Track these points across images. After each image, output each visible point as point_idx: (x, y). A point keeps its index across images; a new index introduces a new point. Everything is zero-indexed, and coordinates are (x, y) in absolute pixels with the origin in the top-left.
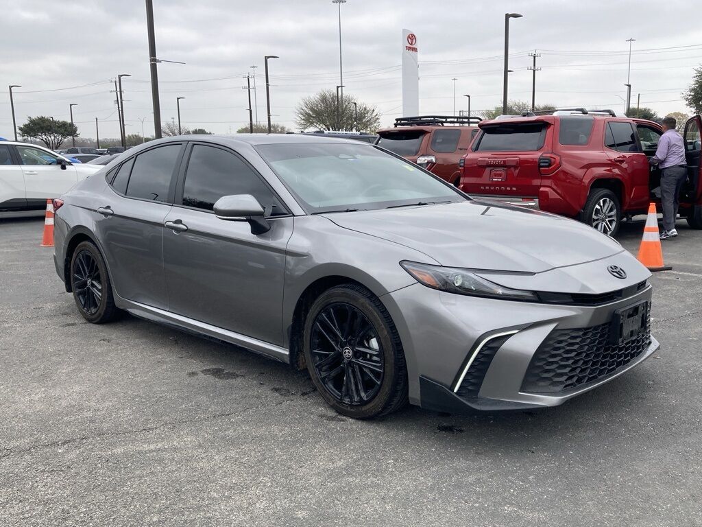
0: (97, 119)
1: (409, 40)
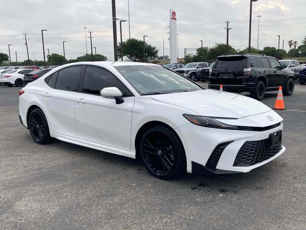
0: (16, 52)
1: (173, 14)
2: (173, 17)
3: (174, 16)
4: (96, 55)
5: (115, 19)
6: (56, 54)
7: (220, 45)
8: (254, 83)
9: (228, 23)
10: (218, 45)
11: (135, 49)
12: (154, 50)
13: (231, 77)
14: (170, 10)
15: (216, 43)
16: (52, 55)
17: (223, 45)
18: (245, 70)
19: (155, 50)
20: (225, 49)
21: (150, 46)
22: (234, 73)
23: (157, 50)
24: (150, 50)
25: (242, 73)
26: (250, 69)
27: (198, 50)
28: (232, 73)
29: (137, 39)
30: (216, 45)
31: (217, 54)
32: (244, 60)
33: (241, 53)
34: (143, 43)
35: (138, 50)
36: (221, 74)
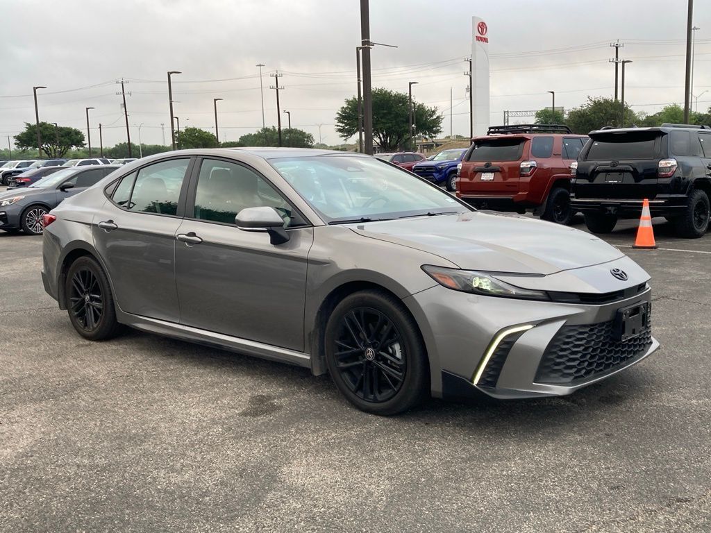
1: (480, 29)
2: (479, 35)
3: (482, 34)
4: (290, 131)
5: (368, 43)
6: (195, 129)
7: (599, 101)
8: (684, 196)
9: (617, 48)
10: (595, 102)
11: (383, 114)
12: (431, 116)
13: (625, 182)
14: (473, 17)
15: (589, 98)
16: (187, 130)
17: (606, 101)
18: (662, 163)
19: (435, 117)
20: (612, 111)
21: (421, 108)
22: (635, 173)
23: (438, 117)
24: (422, 115)
25: (654, 172)
26: (673, 162)
27: (538, 115)
28: (629, 171)
29: (389, 91)
30: (590, 102)
31: (592, 125)
32: (658, 140)
33: (650, 121)
34: (403, 101)
35: (392, 116)
36: (601, 174)
